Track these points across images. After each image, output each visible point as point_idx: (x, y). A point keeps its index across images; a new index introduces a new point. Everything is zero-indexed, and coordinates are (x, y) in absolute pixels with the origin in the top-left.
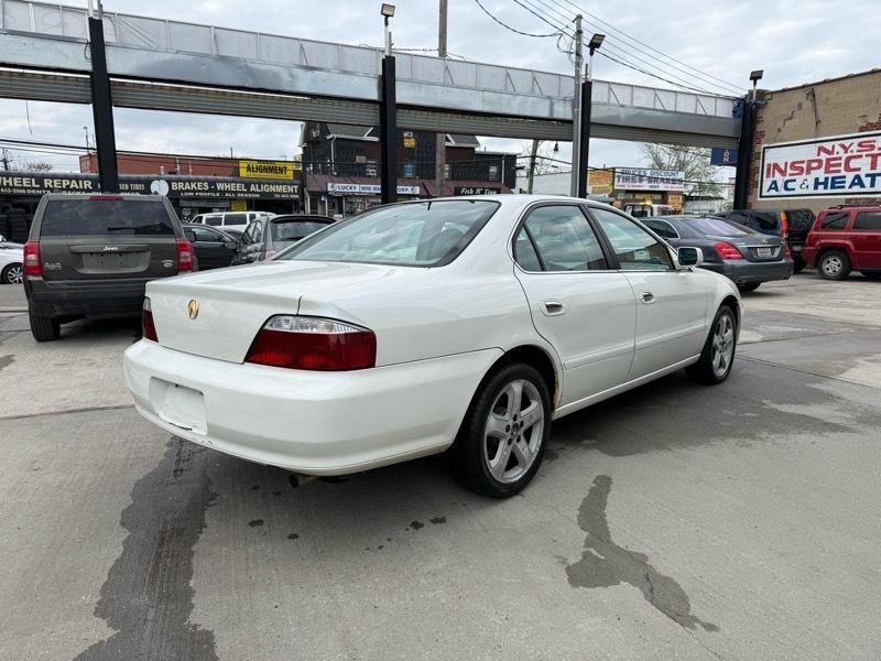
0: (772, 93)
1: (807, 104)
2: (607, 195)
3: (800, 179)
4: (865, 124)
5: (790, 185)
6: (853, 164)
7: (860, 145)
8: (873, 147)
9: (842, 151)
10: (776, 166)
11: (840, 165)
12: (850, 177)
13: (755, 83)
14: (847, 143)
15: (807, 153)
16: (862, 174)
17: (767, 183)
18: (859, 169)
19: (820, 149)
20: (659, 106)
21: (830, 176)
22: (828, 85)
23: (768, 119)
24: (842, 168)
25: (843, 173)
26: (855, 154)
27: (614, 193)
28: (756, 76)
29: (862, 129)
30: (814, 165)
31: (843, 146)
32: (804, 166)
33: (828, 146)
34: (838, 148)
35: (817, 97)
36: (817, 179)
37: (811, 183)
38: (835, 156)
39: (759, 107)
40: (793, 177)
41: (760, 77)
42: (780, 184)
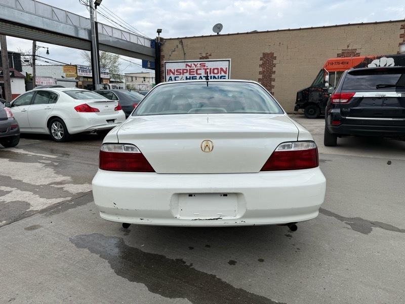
0: (166, 39)
1: (180, 46)
2: (74, 78)
3: (180, 76)
4: (201, 57)
5: (177, 79)
6: (199, 72)
7: (200, 64)
8: (205, 66)
9: (194, 66)
10: (170, 70)
11: (194, 72)
12: (198, 76)
13: (159, 34)
14: (196, 63)
15: (182, 66)
16: (202, 76)
17: (168, 78)
18: (201, 74)
19: (187, 65)
20: (124, 38)
21: (191, 76)
22: (187, 39)
23: (165, 50)
24: (195, 73)
25: (196, 75)
26: (199, 68)
27: (78, 78)
28: (159, 31)
29: (201, 58)
30: (185, 71)
31: (194, 64)
32: (181, 71)
33: (189, 64)
34: (193, 65)
35: (183, 44)
36: (186, 77)
37: (184, 78)
38: (192, 68)
39: (161, 45)
40: (178, 76)
41: (161, 32)
42: (173, 78)
